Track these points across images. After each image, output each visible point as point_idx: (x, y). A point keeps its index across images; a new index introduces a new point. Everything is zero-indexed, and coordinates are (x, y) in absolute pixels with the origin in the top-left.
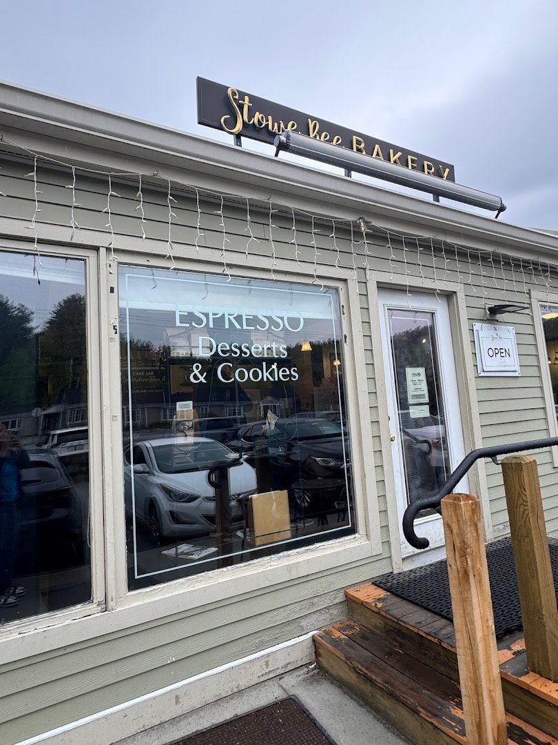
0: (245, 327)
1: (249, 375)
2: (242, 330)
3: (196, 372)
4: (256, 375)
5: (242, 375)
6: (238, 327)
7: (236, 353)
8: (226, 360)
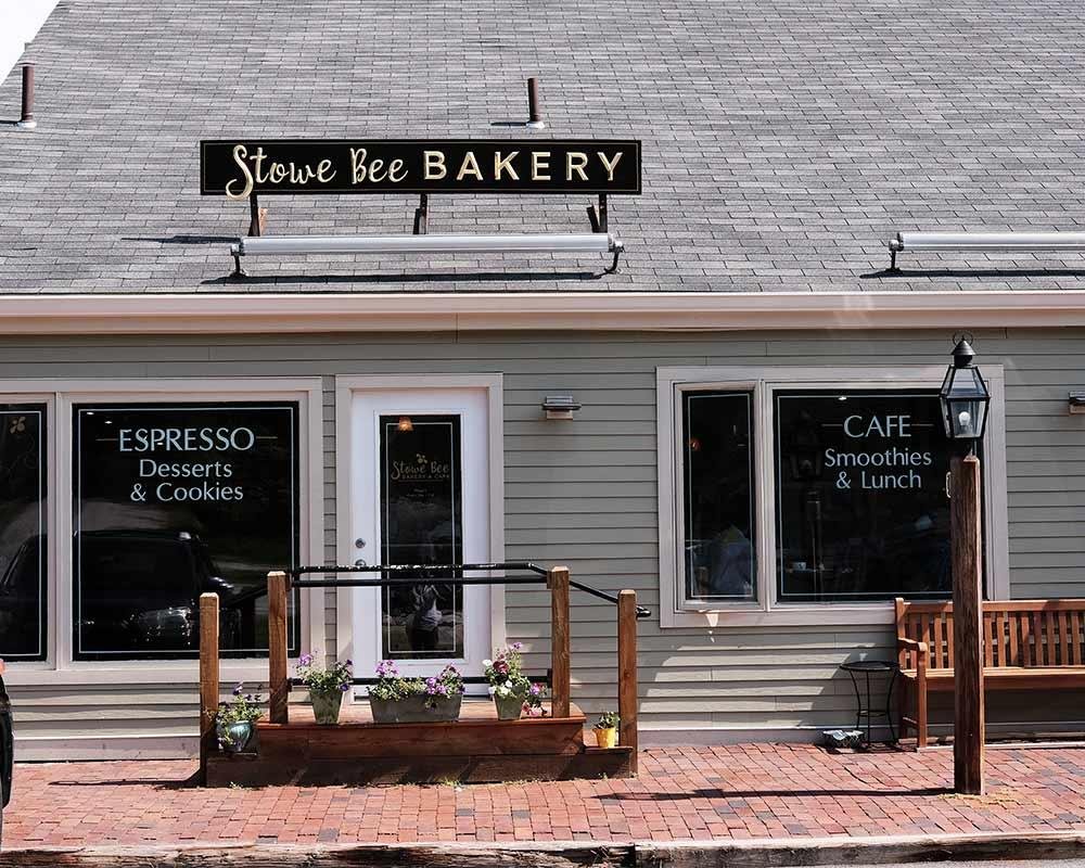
0: (187, 448)
1: (188, 494)
2: (184, 452)
3: (137, 491)
4: (195, 494)
5: (181, 494)
6: (180, 449)
7: (176, 473)
8: (166, 480)
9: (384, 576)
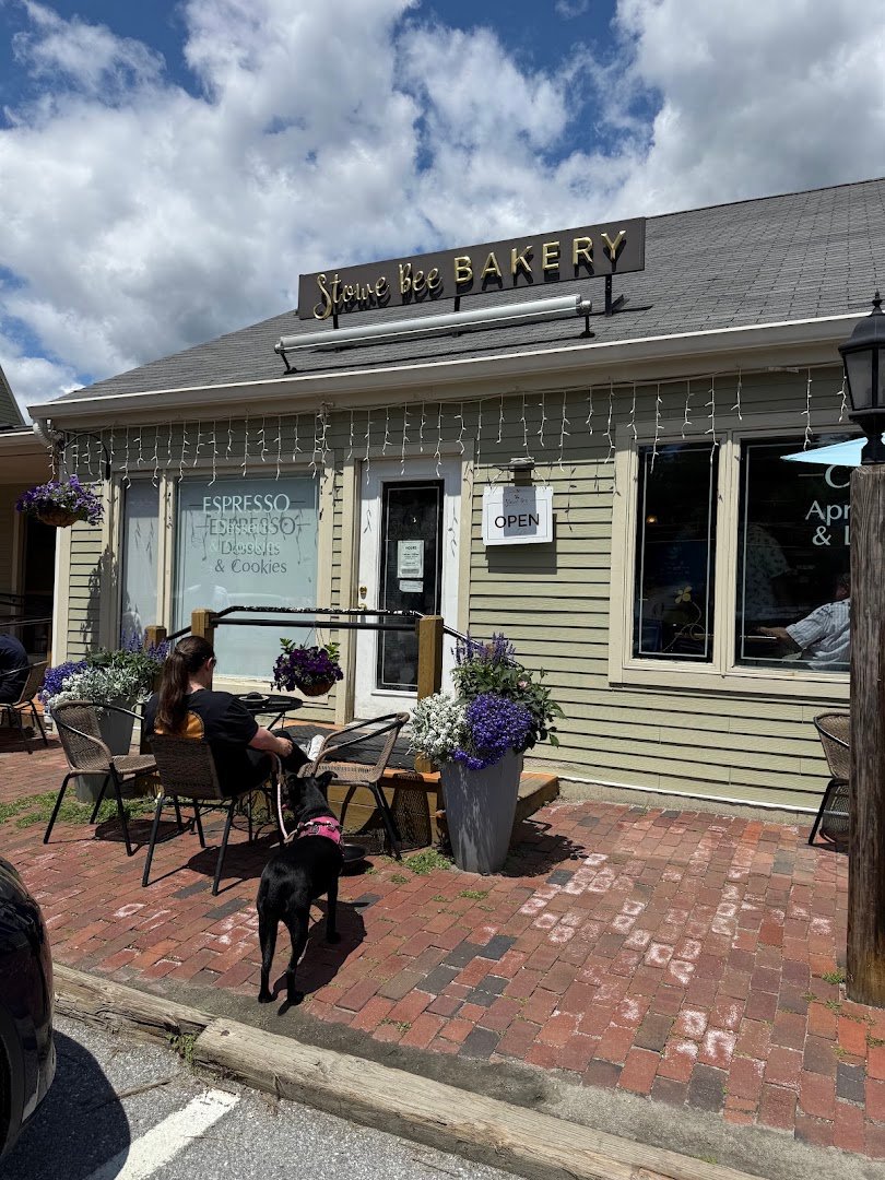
9: (381, 620)
